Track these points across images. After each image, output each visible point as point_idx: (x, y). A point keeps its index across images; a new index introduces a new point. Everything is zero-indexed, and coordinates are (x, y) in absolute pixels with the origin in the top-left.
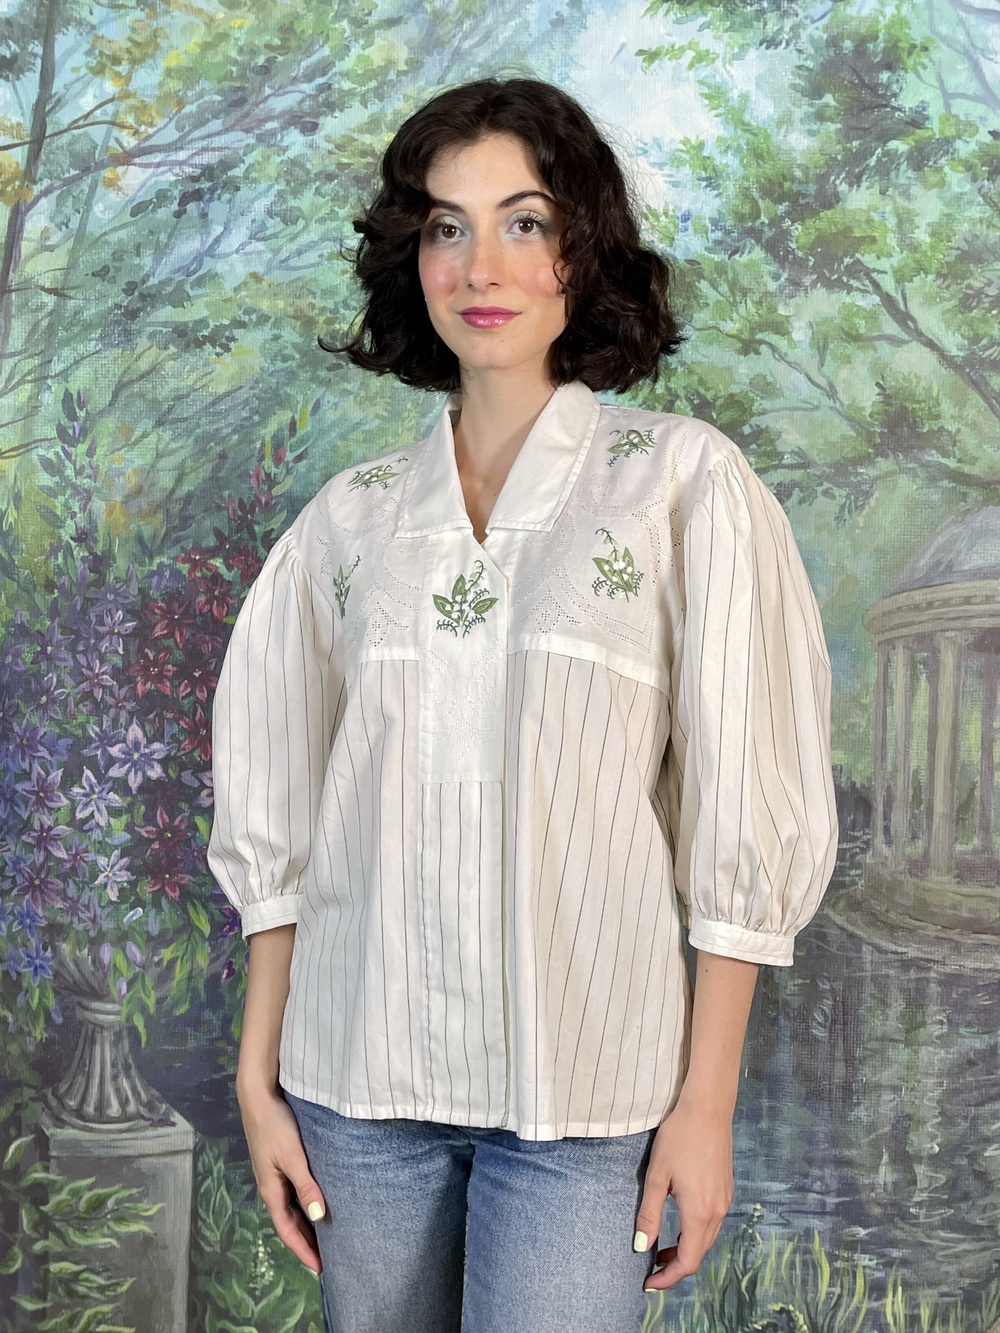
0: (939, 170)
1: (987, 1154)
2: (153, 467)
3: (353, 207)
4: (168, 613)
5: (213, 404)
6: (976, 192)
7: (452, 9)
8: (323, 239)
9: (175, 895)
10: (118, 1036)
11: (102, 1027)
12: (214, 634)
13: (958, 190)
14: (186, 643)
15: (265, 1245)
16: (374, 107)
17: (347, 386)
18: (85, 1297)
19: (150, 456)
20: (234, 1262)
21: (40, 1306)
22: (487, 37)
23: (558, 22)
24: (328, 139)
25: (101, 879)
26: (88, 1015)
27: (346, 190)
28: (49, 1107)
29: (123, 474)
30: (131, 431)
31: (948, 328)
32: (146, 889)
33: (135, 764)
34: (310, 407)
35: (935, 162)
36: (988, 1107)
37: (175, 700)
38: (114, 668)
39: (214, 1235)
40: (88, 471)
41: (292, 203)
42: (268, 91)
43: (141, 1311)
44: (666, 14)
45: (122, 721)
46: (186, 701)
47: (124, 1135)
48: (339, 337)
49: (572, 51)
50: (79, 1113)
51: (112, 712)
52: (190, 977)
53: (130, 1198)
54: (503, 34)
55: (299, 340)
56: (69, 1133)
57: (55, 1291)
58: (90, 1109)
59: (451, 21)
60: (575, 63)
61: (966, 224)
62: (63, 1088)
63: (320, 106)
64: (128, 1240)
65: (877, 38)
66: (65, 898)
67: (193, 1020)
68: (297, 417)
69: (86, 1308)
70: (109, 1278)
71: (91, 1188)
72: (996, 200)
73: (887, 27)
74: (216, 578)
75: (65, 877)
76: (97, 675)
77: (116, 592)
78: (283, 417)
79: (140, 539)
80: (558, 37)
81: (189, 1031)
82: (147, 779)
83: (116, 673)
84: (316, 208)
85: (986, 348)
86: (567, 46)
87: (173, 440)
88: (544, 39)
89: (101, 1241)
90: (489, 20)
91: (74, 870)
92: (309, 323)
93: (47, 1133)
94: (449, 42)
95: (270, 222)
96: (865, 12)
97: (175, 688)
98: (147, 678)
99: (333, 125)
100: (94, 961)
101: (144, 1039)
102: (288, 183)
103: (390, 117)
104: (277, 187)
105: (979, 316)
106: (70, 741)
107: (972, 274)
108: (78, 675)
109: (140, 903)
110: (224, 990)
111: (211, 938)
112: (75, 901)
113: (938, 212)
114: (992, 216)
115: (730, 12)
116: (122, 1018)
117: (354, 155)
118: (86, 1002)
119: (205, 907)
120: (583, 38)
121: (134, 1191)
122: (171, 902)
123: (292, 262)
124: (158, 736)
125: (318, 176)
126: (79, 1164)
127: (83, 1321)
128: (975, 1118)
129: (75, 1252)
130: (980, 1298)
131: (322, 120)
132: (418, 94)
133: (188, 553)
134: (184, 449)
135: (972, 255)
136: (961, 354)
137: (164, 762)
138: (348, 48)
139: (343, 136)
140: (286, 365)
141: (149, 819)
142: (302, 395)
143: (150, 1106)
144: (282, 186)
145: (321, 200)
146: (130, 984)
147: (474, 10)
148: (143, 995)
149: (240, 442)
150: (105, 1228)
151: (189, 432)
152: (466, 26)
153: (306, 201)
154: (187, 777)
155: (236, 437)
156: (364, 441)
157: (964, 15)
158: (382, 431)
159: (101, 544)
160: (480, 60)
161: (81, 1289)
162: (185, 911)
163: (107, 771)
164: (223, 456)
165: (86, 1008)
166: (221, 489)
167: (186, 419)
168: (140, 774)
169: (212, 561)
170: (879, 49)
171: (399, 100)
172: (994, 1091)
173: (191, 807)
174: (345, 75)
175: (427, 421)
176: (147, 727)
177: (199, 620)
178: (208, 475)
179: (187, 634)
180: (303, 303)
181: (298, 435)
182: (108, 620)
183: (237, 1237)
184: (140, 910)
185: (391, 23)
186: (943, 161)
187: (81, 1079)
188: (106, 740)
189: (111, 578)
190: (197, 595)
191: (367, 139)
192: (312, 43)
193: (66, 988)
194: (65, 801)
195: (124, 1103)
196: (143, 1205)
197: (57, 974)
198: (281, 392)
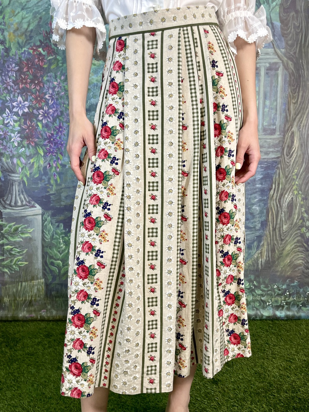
1: (253, 208)
2: (21, 22)
4: (27, 64)
5: (38, 3)
9: (33, 144)
10: (20, 183)
11: (15, 181)
12: (40, 71)
14: (33, 73)
15: (62, 239)
18: (14, 255)
19: (20, 19)
20: (54, 244)
21: (3, 258)
25: (12, 140)
26: (11, 178)
28: (2, 204)
29: (13, 24)
30: (15, 12)
32: (25, 143)
33: (20, 108)
36: (253, 195)
37: (31, 90)
38: (13, 80)
39: (48, 237)
40: (3, 23)
43: (29, 257)
45: (16, 95)
46: (34, 90)
47: (23, 210)
50: (10, 205)
51: (13, 93)
52: (39, 167)
53: (25, 227)
56: (8, 211)
57: (6, 254)
58: (13, 204)
62: (5, 198)
64: (25, 239)
66: (3, 145)
67: (40, 179)
69: (15, 257)
70: (21, 249)
71: (14, 225)
74: (40, 54)
75: (2, 140)
76: (8, 83)
77: (12, 58)
79: (18, 43)
81: (39, 182)
82: (23, 111)
83: (14, 82)
87: (27, 14)
89: (18, 239)
91: (5, 138)
93: (2, 211)
97: (30, 86)
98: (22, 83)
100: (12, 163)
101: (27, 184)
106: (2, 101)
108: (3, 82)
109: (23, 147)
110: (48, 171)
111: (44, 156)
112: (6, 146)
116: (20, 178)
118: (10, 174)
119: (42, 148)
121: (26, 225)
122: (32, 146)
124: (26, 100)
126: (11, 219)
127: (14, 261)
128: (250, 199)
129: (11, 243)
130: (252, 246)
133: (32, 47)
134: (29, 16)
137: (28, 107)
141: (25, 123)
143: (29, 202)
146: (22, 169)
148: (25, 172)
149: (45, 14)
150: (19, 237)
151: (31, 11)
154: (35, 111)
155: (44, 13)
159: (7, 45)
161: (13, 253)
162: (36, 149)
163: (12, 110)
164: (41, 18)
165: (10, 176)
166: (40, 28)
167: (30, 8)
168: (22, 111)
169: (39, 49)
172: (255, 191)
173: (36, 120)
176: (23, 97)
177: (36, 66)
178: (37, 24)
179: (33, 70)
182: (10, 66)
183: (54, 237)
184: (24, 149)
187: (10, 195)
188: (12, 101)
189: (11, 54)
190: (35, 59)
193: (5, 171)
194: (2, 118)
195: (22, 202)
196: (29, 229)
197: (2, 167)
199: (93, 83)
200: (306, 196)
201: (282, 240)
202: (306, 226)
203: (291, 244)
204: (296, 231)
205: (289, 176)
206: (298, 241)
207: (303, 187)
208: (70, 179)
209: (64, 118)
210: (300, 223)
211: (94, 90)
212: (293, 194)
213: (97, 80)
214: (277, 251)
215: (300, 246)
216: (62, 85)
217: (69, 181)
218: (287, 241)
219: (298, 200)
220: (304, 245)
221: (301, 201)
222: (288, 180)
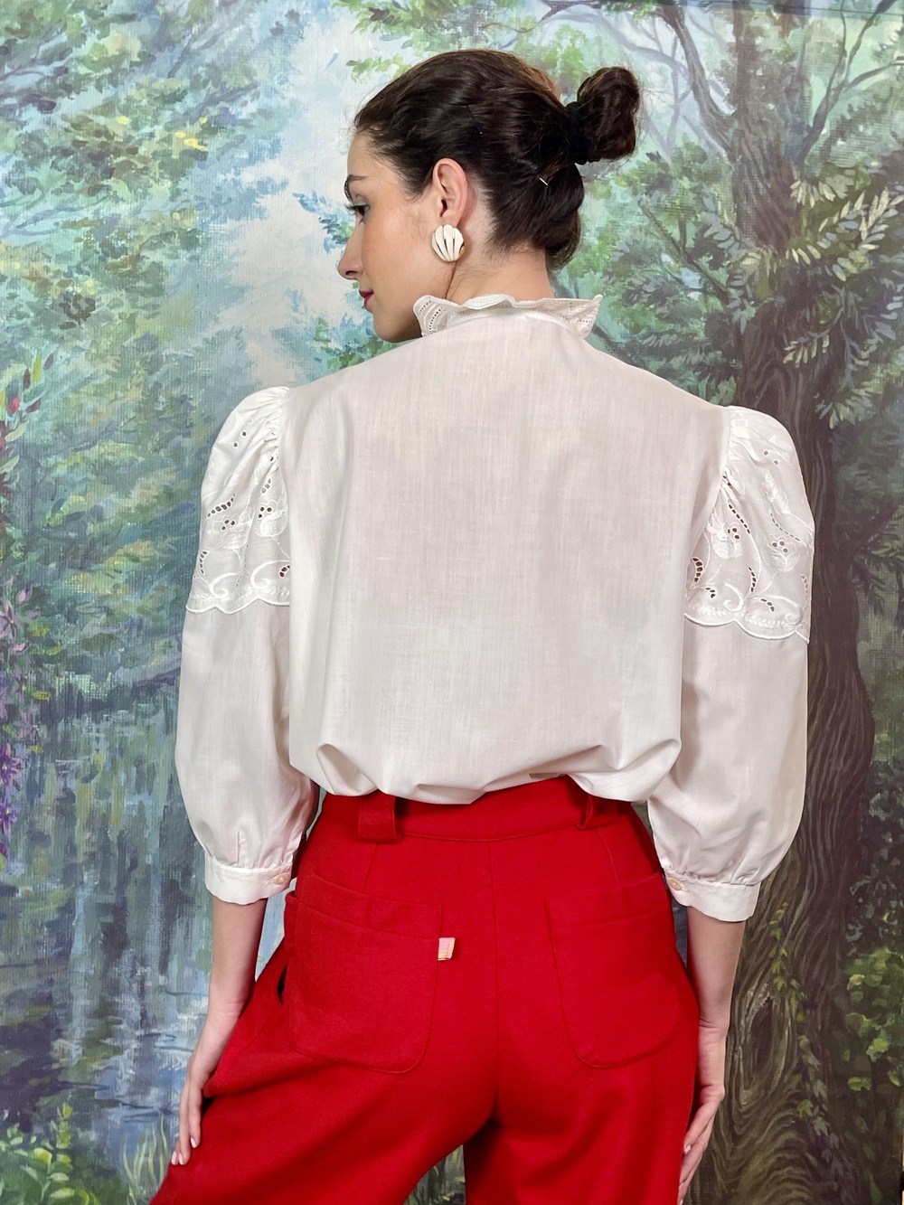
0: (606, 183)
3: (87, 182)
6: (636, 203)
7: (182, 13)
8: (59, 209)
13: (620, 200)
16: (108, 92)
17: (79, 343)
22: (213, 40)
23: (278, 31)
24: (64, 118)
27: (81, 165)
31: (613, 317)
34: (43, 362)
35: (603, 176)
41: (30, 174)
42: (7, 70)
44: (374, 31)
48: (72, 298)
49: (291, 57)
54: (229, 39)
55: (32, 298)
59: (181, 24)
60: (294, 69)
61: (628, 231)
63: (57, 87)
65: (556, 65)
68: (31, 370)
72: (653, 212)
73: (564, 57)
78: (18, 369)
80: (278, 45)
84: (51, 180)
85: (645, 337)
86: (285, 53)
88: (266, 44)
90: (215, 26)
92: (43, 285)
94: (179, 42)
95: (7, 190)
96: (545, 43)
99: (69, 106)
102: (26, 155)
103: (123, 102)
104: (15, 159)
105: (640, 309)
107: (633, 274)
113: (605, 219)
114: (650, 225)
115: (429, 34)
117: (88, 134)
120: (301, 46)
123: (29, 228)
125: (54, 151)
131: (59, 100)
132: (150, 84)
135: (635, 258)
136: (624, 341)
138: (84, 37)
139: (78, 116)
140: (20, 322)
142: (37, 349)
144: (19, 158)
145: (57, 173)
147: (202, 15)
152: (195, 29)
153: (43, 173)
156: (94, 395)
157: (628, 52)
158: (113, 386)
160: (208, 60)
170: (557, 76)
171: (132, 87)
174: (81, 61)
175: (155, 378)
180: (38, 266)
181: (31, 387)
185: (125, 18)
186: (609, 175)
191: (101, 120)
192: (51, 29)
198: (16, 346)
199: (127, 617)
200: (813, 997)
201: (736, 1139)
202: (813, 1095)
203: (767, 1153)
204: (780, 1110)
205: (760, 928)
206: (788, 1147)
207: (804, 965)
208: (25, 937)
209: (18, 729)
210: (793, 1085)
211: (129, 640)
212: (772, 988)
213: (140, 610)
214: (719, 1177)
215: (792, 1162)
216: (18, 619)
217: (22, 941)
218: (752, 1142)
219: (787, 1008)
220: (807, 1159)
221: (798, 1011)
222: (756, 942)
